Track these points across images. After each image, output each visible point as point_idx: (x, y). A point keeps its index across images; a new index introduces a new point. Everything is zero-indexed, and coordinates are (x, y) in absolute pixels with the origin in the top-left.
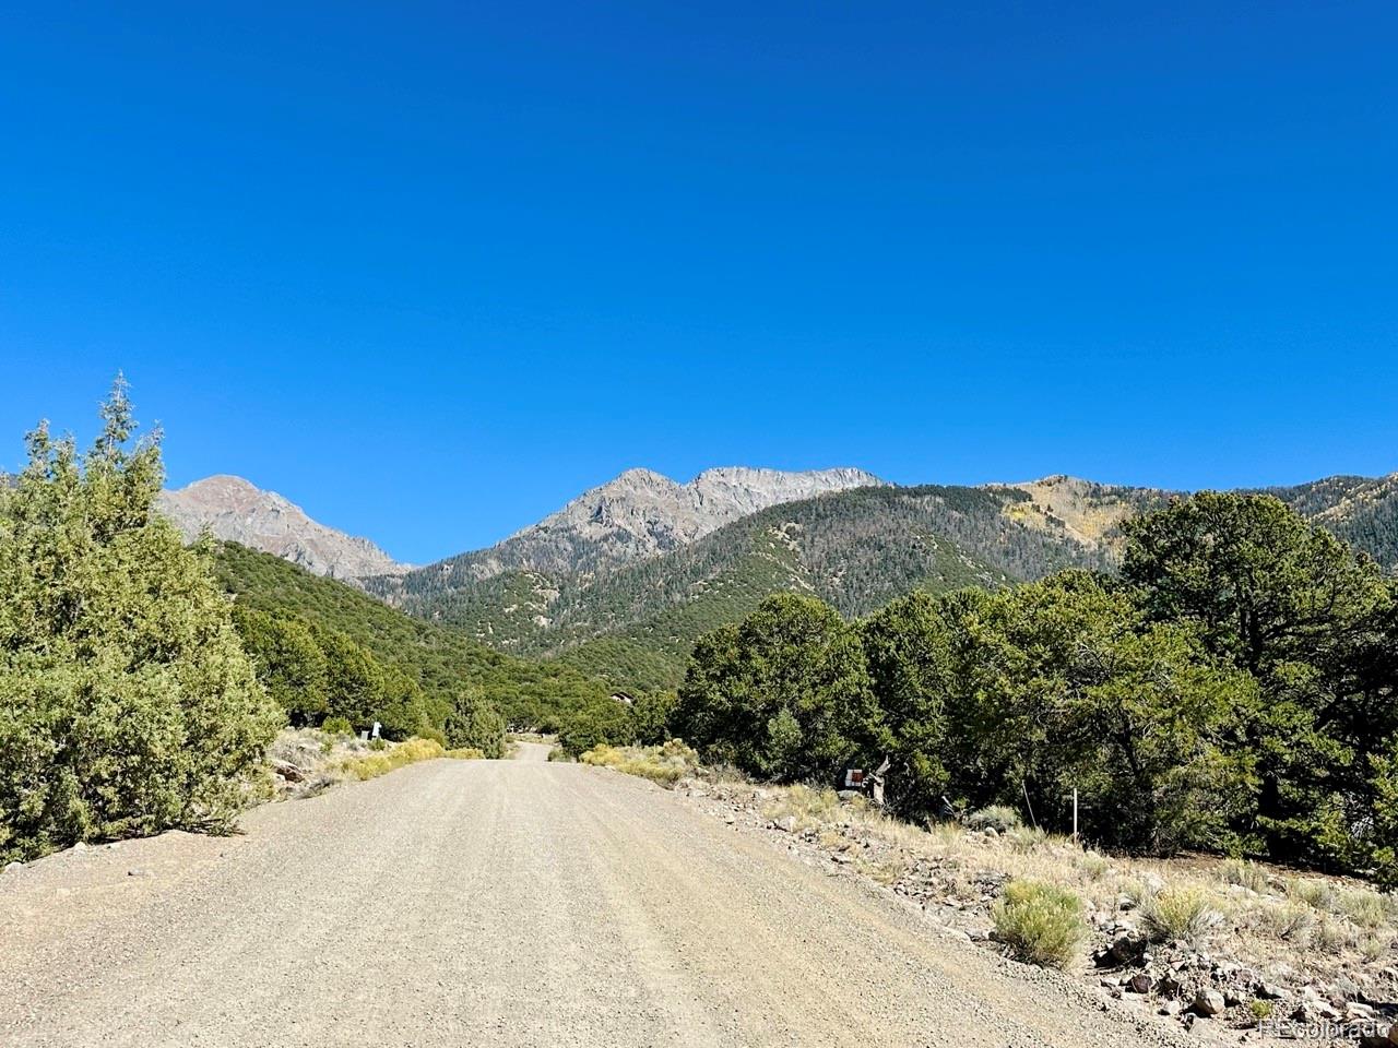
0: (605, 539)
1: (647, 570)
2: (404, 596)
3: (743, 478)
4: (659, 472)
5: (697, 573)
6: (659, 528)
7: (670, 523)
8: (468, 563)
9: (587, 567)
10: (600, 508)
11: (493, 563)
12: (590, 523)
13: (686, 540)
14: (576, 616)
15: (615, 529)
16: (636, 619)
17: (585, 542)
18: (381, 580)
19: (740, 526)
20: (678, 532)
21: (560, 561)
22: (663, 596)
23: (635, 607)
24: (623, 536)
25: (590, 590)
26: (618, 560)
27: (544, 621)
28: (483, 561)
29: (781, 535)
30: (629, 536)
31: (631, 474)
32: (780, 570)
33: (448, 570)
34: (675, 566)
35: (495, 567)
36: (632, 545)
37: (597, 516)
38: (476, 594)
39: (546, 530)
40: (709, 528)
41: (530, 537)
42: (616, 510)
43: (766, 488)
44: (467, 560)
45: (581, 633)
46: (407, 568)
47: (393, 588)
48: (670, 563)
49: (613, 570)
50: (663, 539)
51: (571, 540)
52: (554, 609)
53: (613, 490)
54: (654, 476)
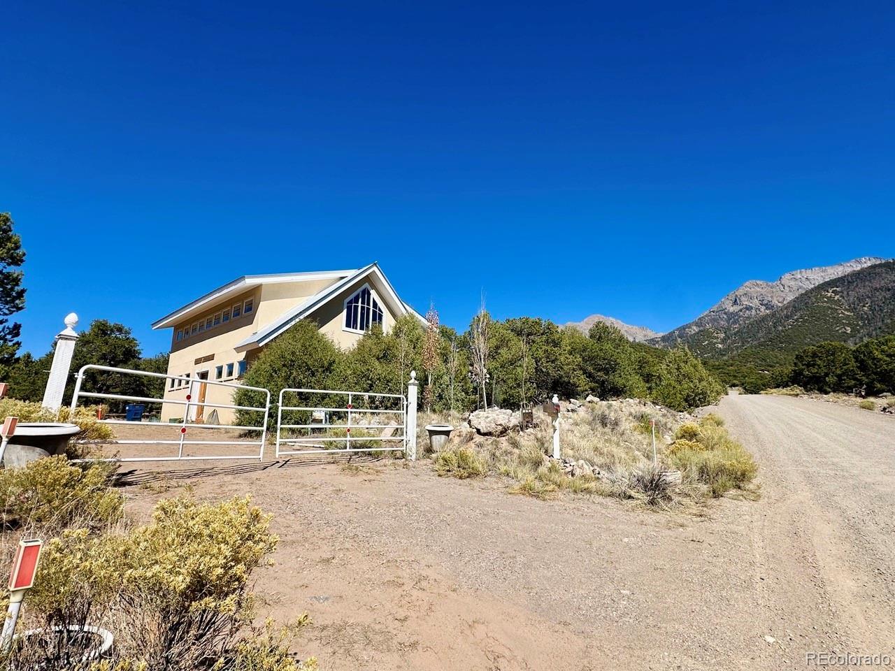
0: (741, 310)
1: (764, 319)
2: (662, 344)
3: (804, 274)
4: (760, 280)
5: (787, 317)
6: (765, 302)
7: (770, 299)
8: (684, 329)
9: (735, 323)
10: (736, 300)
11: (695, 328)
12: (732, 306)
13: (780, 304)
14: (734, 342)
15: (745, 306)
16: (762, 340)
17: (732, 313)
18: (653, 340)
19: (808, 294)
20: (775, 302)
21: (722, 322)
22: (773, 329)
23: (759, 335)
24: (749, 308)
25: (738, 332)
26: (748, 318)
27: (720, 346)
28: (690, 328)
29: (829, 294)
30: (752, 308)
31: (747, 284)
32: (832, 309)
33: (677, 333)
34: (776, 316)
35: (695, 329)
36: (753, 311)
37: (735, 302)
38: (690, 339)
39: (713, 312)
40: (790, 297)
41: (707, 316)
42: (743, 299)
43: (816, 276)
44: (684, 328)
45: (737, 348)
46: (661, 335)
47: (658, 342)
48: (773, 315)
49: (747, 322)
50: (768, 306)
51: (725, 313)
52: (723, 341)
53: (741, 291)
54: (758, 282)
